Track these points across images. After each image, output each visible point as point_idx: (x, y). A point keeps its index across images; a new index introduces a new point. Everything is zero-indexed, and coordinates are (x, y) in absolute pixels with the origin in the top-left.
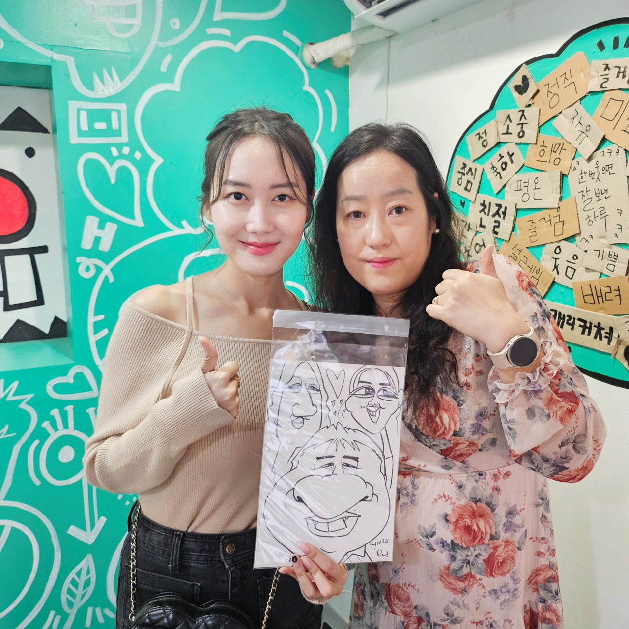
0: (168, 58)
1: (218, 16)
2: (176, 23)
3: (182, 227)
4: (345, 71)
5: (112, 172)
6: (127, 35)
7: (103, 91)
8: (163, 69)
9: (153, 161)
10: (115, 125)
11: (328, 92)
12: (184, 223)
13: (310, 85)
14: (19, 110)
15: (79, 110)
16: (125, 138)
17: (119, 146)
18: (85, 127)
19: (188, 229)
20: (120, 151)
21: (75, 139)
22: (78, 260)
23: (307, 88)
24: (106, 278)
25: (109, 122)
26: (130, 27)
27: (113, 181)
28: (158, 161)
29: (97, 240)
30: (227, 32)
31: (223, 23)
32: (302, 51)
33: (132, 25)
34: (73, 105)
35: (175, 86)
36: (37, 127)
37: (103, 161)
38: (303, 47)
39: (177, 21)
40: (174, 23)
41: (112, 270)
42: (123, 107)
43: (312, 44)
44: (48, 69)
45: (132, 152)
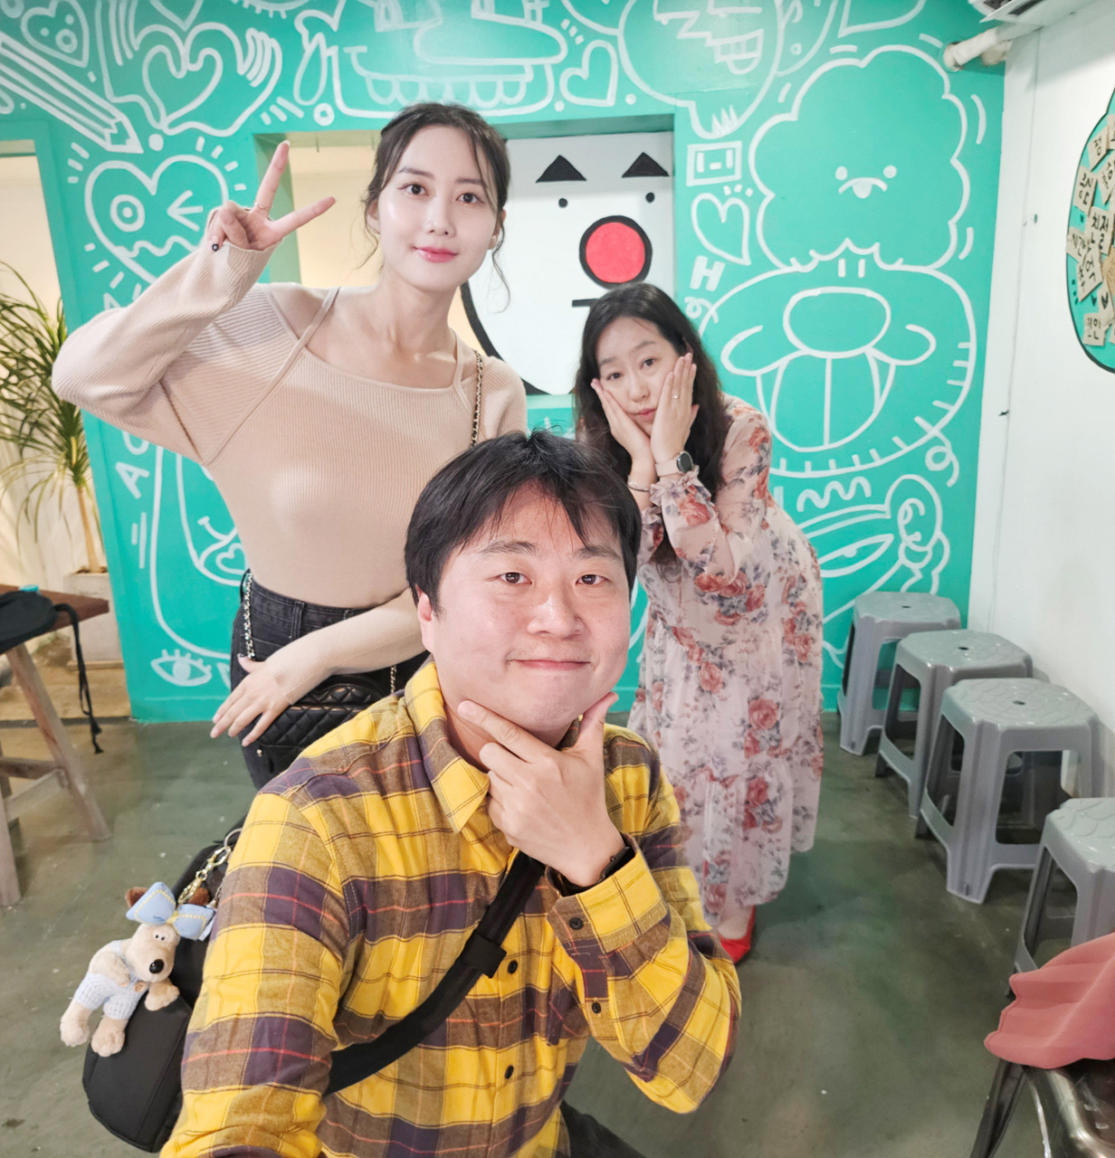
0: (787, 87)
1: (844, 31)
2: (797, 48)
3: (789, 264)
4: (1000, 69)
5: (723, 210)
6: (747, 70)
7: (720, 131)
8: (781, 99)
9: (763, 197)
10: (729, 164)
11: (975, 98)
12: (793, 260)
13: (952, 91)
14: (644, 156)
15: (697, 153)
16: (738, 176)
17: (732, 184)
18: (701, 169)
19: (796, 267)
20: (732, 189)
21: (691, 182)
22: (687, 300)
23: (947, 96)
24: (711, 318)
25: (724, 162)
26: (750, 61)
27: (724, 220)
28: (770, 196)
29: (705, 279)
30: (853, 48)
31: (849, 39)
32: (943, 53)
33: (751, 60)
34: (692, 148)
35: (792, 116)
36: (659, 171)
37: (715, 200)
38: (944, 49)
39: (799, 46)
40: (796, 49)
41: (718, 310)
42: (738, 145)
43: (955, 43)
44: (672, 116)
45: (743, 190)
